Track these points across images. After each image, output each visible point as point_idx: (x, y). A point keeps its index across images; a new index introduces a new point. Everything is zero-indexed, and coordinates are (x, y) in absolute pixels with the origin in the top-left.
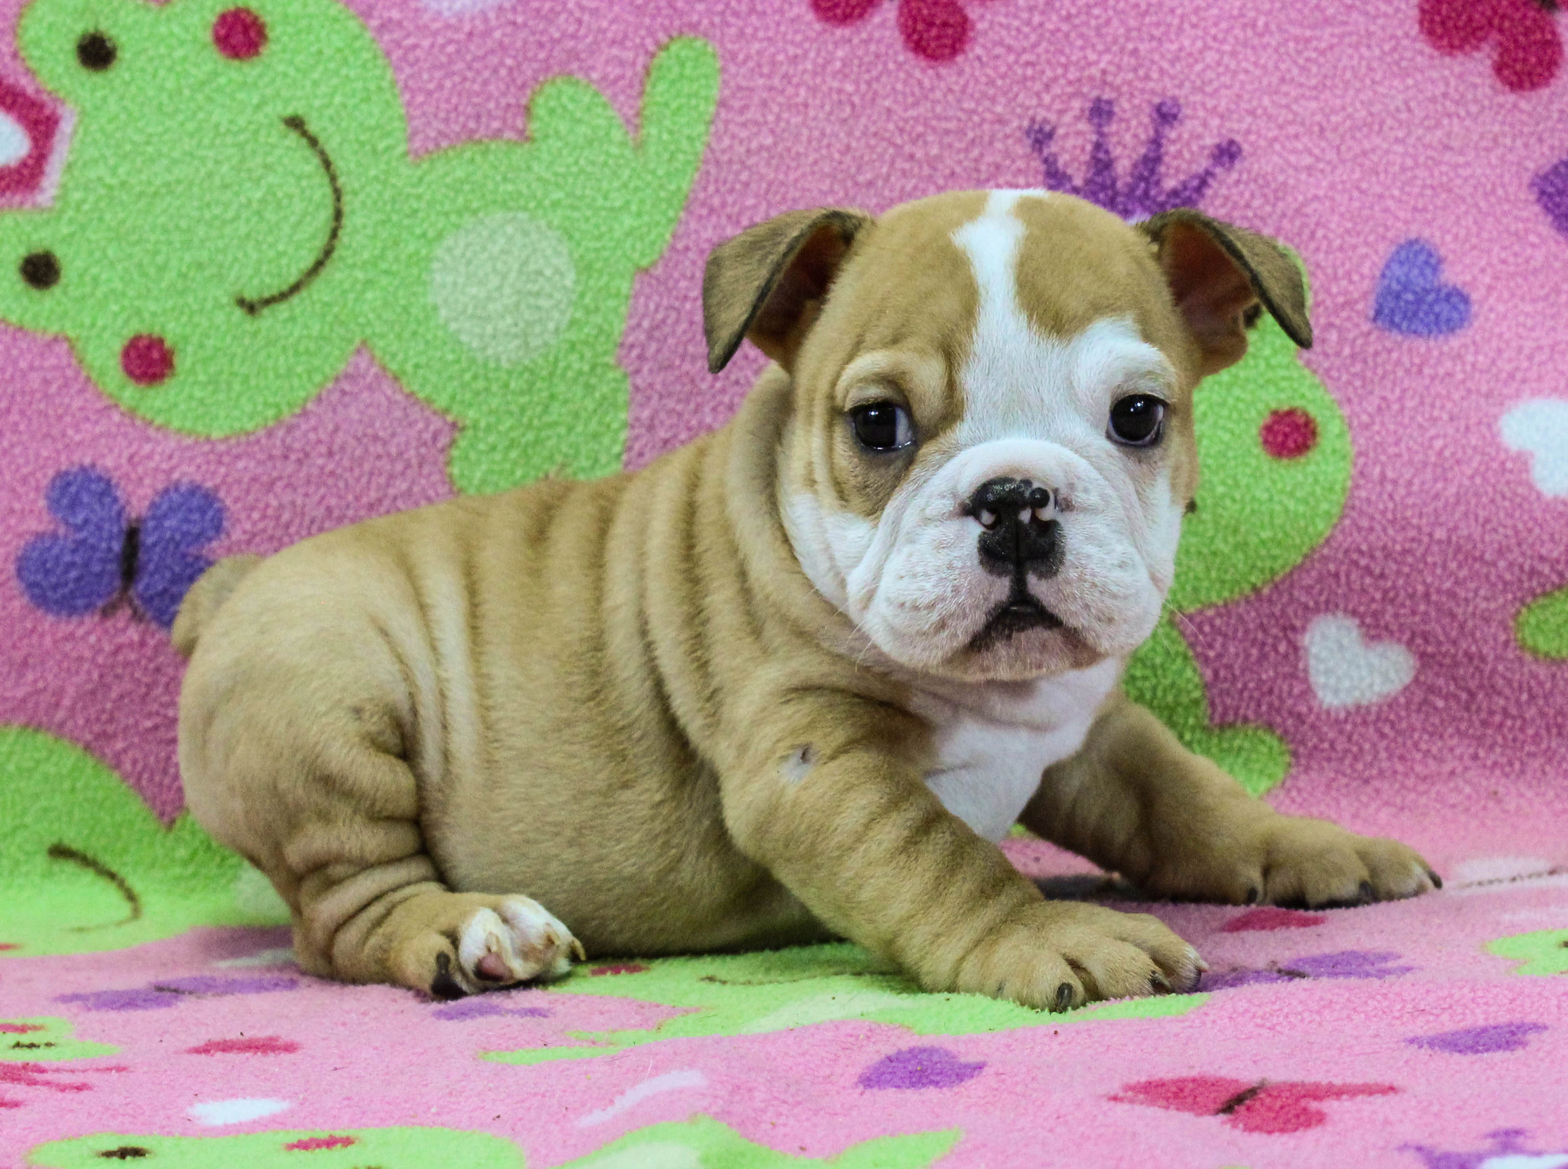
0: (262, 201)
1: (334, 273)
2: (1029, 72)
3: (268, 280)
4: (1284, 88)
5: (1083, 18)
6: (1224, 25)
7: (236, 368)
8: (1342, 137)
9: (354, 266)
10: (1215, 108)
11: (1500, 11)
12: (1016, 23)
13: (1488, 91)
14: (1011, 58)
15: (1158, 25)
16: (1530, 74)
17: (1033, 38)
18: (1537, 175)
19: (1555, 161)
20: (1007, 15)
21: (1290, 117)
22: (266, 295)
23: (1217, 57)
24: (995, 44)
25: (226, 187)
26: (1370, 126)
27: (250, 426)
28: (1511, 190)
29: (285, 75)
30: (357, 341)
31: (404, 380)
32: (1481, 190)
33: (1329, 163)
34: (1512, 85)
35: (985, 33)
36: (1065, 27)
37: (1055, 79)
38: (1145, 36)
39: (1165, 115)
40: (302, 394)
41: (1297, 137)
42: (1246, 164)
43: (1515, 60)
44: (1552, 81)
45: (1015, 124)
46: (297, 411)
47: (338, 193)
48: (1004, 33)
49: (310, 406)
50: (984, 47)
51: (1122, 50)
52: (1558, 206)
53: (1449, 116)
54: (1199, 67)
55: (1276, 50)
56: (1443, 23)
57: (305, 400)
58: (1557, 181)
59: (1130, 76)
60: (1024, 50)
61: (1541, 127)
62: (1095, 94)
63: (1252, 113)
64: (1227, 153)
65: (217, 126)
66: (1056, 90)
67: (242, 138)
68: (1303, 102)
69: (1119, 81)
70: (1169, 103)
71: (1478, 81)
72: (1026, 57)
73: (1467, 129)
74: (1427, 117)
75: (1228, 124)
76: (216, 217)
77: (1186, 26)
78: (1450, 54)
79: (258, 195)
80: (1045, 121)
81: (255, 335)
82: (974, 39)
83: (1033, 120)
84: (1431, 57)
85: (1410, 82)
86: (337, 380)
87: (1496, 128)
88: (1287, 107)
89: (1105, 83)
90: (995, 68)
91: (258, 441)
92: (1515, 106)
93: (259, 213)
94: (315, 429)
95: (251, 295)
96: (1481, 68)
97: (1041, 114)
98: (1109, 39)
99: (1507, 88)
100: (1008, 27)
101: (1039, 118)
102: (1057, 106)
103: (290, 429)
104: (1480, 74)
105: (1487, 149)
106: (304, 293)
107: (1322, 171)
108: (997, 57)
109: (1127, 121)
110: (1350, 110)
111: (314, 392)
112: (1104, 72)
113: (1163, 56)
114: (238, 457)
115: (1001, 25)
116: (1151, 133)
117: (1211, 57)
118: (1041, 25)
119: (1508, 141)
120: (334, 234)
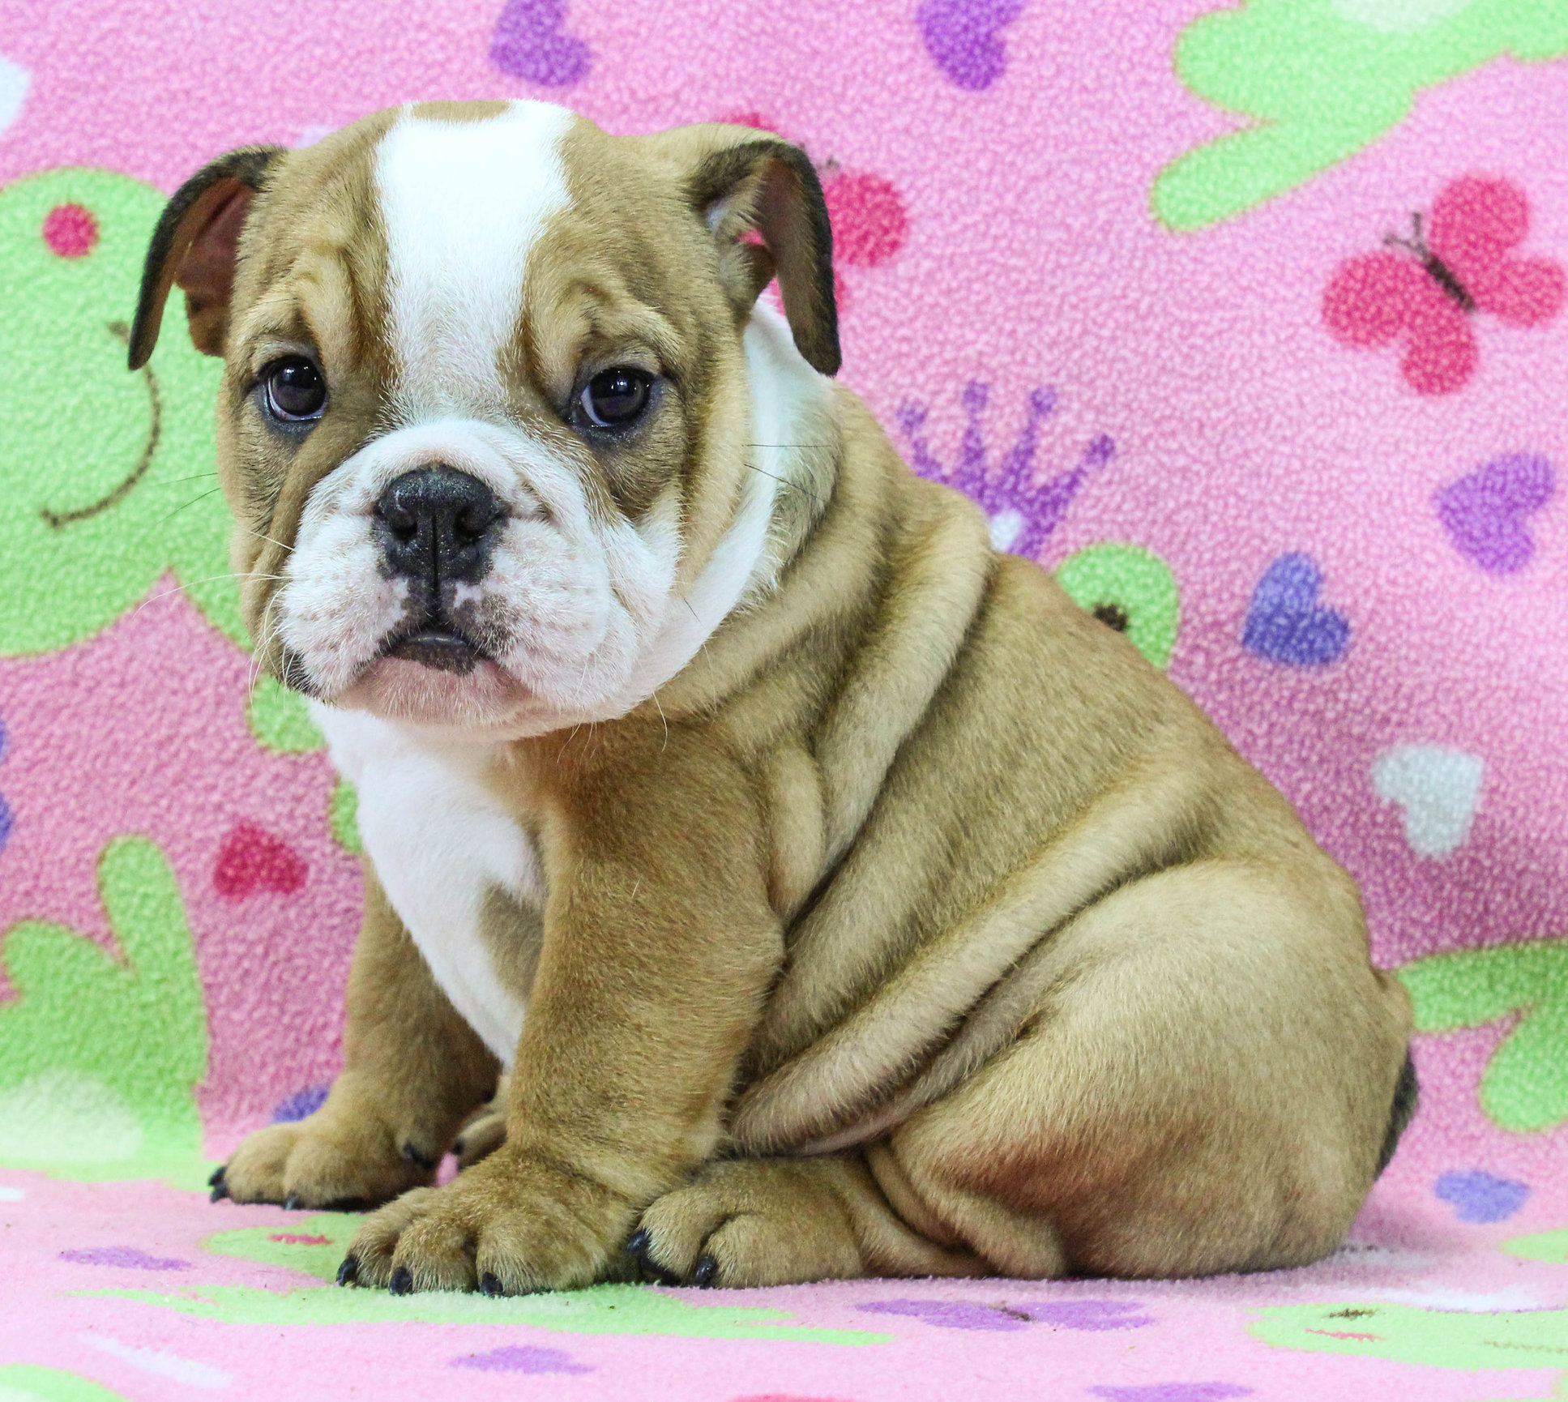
0: (78, 409)
1: (145, 494)
2: (905, 348)
3: (75, 493)
4: (1164, 379)
5: (963, 293)
6: (1105, 307)
7: (32, 583)
8: (1224, 434)
9: (167, 486)
10: (1090, 400)
11: (1414, 306)
12: (895, 294)
13: (1393, 391)
14: (887, 332)
15: (1038, 304)
16: (1440, 377)
17: (911, 311)
18: (1440, 488)
19: (1462, 474)
20: (886, 285)
21: (1168, 412)
22: (72, 508)
23: (1095, 343)
24: (872, 314)
25: (41, 390)
26: (1255, 422)
27: (41, 647)
28: (1409, 501)
29: (113, 277)
30: (163, 566)
31: (209, 613)
32: (1375, 498)
33: (1206, 464)
34: (1419, 386)
35: (862, 302)
36: (944, 301)
37: (930, 358)
38: (1024, 316)
39: (1040, 405)
40: (99, 618)
41: (1173, 433)
42: (1120, 462)
43: (1426, 361)
44: (1464, 387)
45: (886, 402)
46: (92, 635)
47: (157, 408)
48: (881, 303)
49: (107, 632)
50: (859, 317)
51: (1000, 330)
52: (1461, 523)
53: (1348, 415)
54: (1076, 355)
55: (1159, 337)
56: (1348, 314)
57: (103, 624)
58: (1463, 496)
59: (1007, 359)
60: (901, 324)
61: (1449, 436)
62: (969, 376)
63: (1127, 406)
64: (1102, 449)
65: (38, 326)
66: (932, 370)
67: (62, 340)
68: (1184, 395)
69: (994, 364)
70: (1045, 392)
71: (1383, 379)
72: (903, 332)
73: (1367, 431)
74: (1322, 414)
75: (1102, 418)
76: (27, 422)
77: (1066, 308)
78: (1354, 348)
79: (74, 401)
80: (918, 402)
81: (55, 550)
82: (849, 308)
83: (905, 400)
84: (1333, 350)
85: (1305, 374)
86: (137, 605)
87: (1399, 432)
88: (1166, 399)
89: (980, 365)
90: (869, 341)
91: (48, 664)
92: (1422, 410)
93: (73, 421)
94: (109, 657)
95: (56, 507)
96: (1387, 366)
97: (915, 393)
98: (988, 317)
99: (1415, 391)
100: (886, 299)
101: (911, 399)
102: (931, 386)
103: (83, 654)
104: (1386, 372)
105: (1387, 455)
106: (112, 510)
107: (1198, 474)
108: (872, 329)
109: (1001, 408)
110: (1234, 404)
111: (112, 617)
112: (981, 354)
113: (1041, 340)
114: (25, 679)
115: (879, 294)
116: (1025, 423)
117: (1090, 342)
118: (921, 297)
119: (1411, 448)
120: (150, 451)
